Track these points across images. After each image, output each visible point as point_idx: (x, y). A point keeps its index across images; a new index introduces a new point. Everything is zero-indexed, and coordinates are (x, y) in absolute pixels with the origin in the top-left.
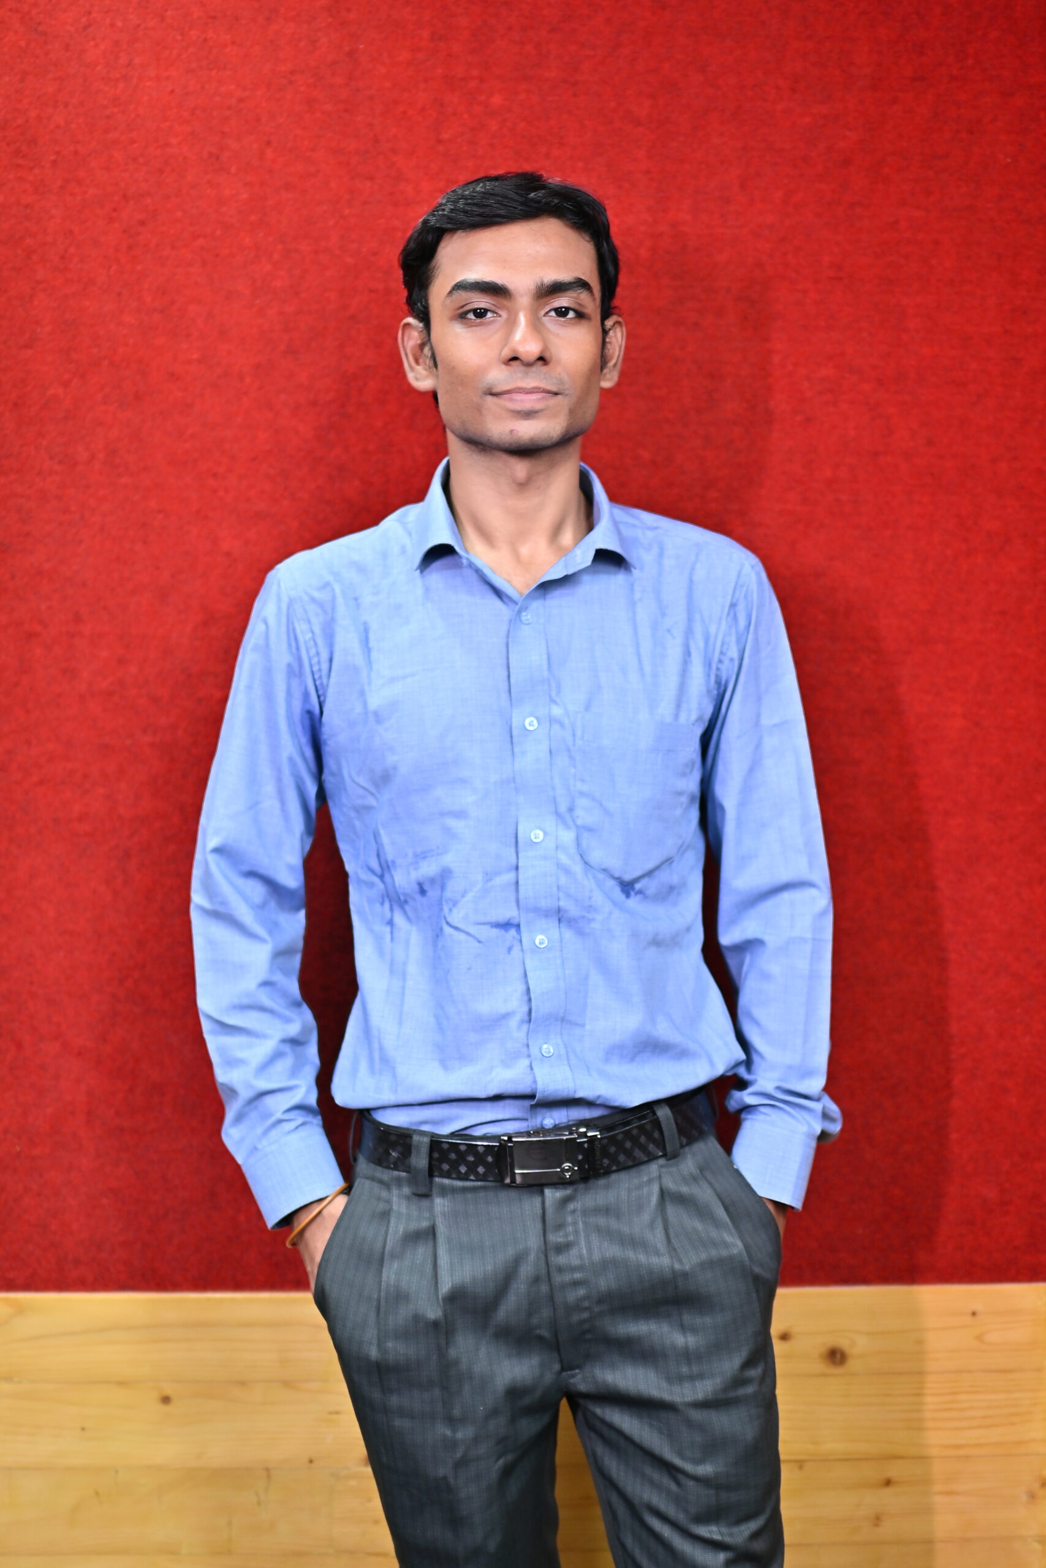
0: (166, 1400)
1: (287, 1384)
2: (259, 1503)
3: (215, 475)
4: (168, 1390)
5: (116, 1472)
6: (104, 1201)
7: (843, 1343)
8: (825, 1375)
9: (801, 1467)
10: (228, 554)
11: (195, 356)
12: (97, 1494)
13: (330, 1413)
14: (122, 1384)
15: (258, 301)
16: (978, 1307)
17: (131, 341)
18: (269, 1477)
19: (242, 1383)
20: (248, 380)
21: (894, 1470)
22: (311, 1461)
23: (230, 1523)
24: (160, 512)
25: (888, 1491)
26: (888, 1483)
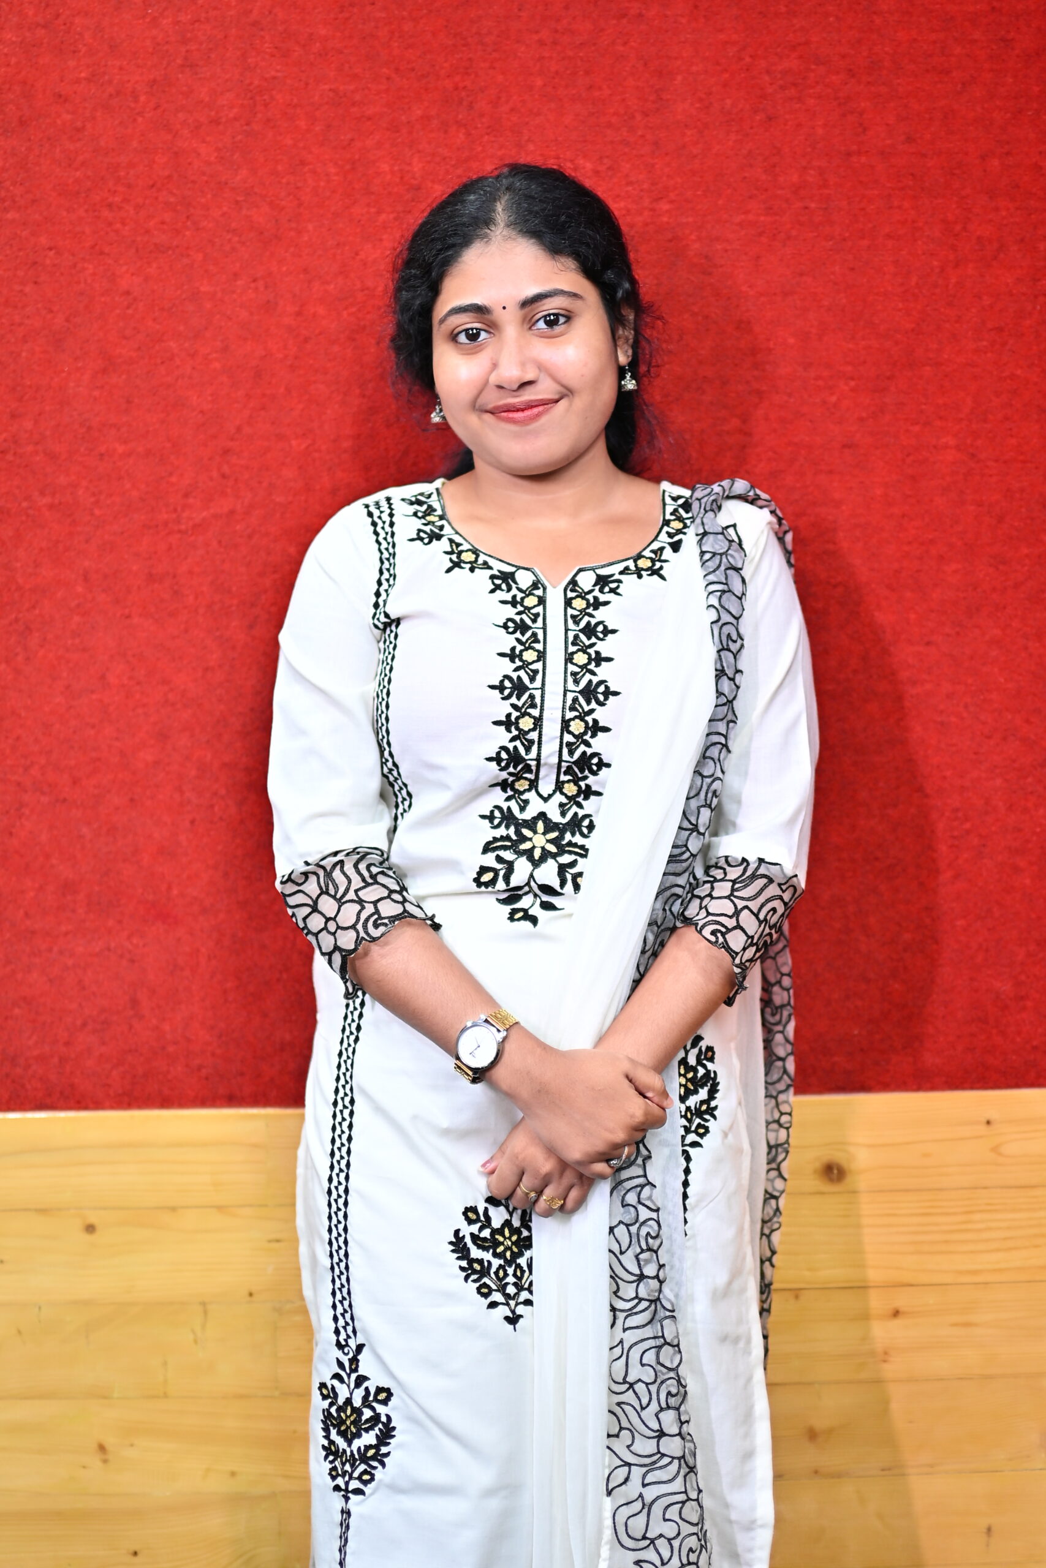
0: (90, 1229)
1: (220, 1208)
2: (196, 1342)
3: (110, 206)
4: (93, 1219)
5: (40, 1308)
6: (17, 1011)
7: (838, 1157)
8: (822, 1193)
9: (797, 1297)
10: (128, 293)
11: (83, 75)
12: (19, 1332)
13: (270, 1241)
14: (43, 1211)
15: (150, 11)
16: (993, 1115)
17: (13, 60)
18: (205, 1312)
19: (173, 1209)
20: (143, 98)
21: (902, 1300)
22: (251, 1295)
23: (165, 1364)
24: (50, 249)
25: (897, 1322)
26: (896, 1313)
